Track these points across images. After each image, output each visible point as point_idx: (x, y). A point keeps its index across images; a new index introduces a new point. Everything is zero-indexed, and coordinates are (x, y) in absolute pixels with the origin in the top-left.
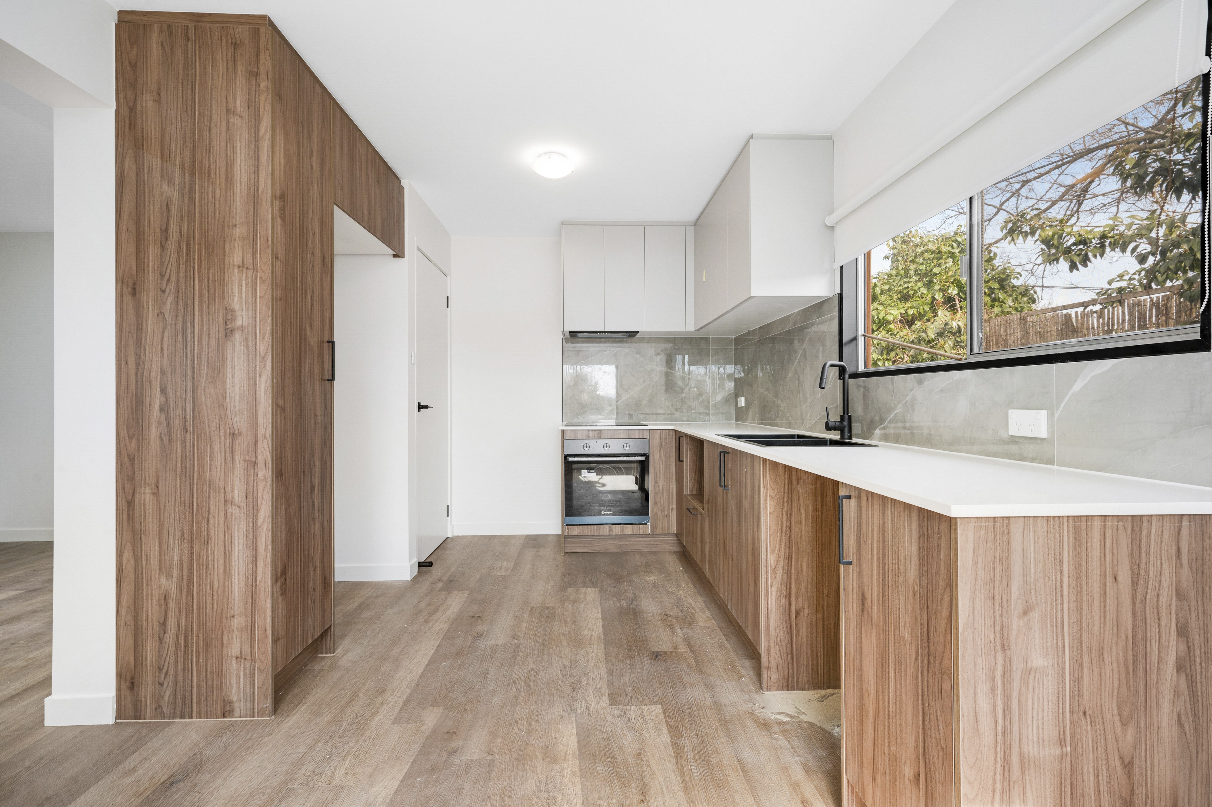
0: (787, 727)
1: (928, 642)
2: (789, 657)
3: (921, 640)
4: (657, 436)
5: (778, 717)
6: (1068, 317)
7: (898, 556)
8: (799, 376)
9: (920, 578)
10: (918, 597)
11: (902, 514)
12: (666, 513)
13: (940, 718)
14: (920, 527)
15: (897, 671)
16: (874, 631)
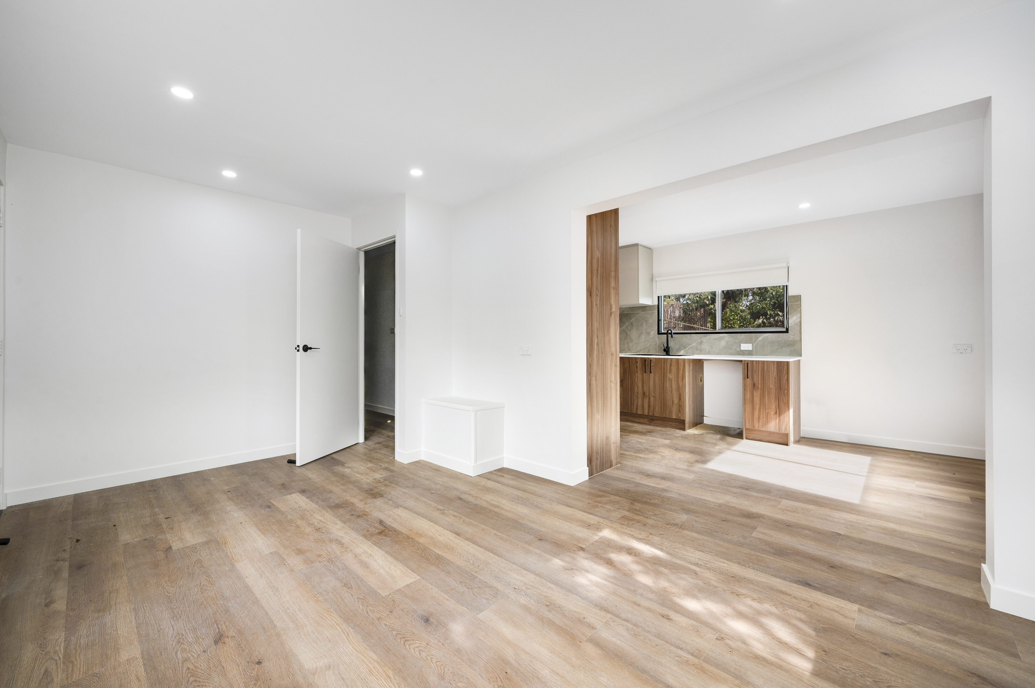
3: (778, 386)
7: (769, 373)
10: (776, 378)
11: (771, 364)
14: (777, 365)
15: (769, 395)
16: (759, 390)
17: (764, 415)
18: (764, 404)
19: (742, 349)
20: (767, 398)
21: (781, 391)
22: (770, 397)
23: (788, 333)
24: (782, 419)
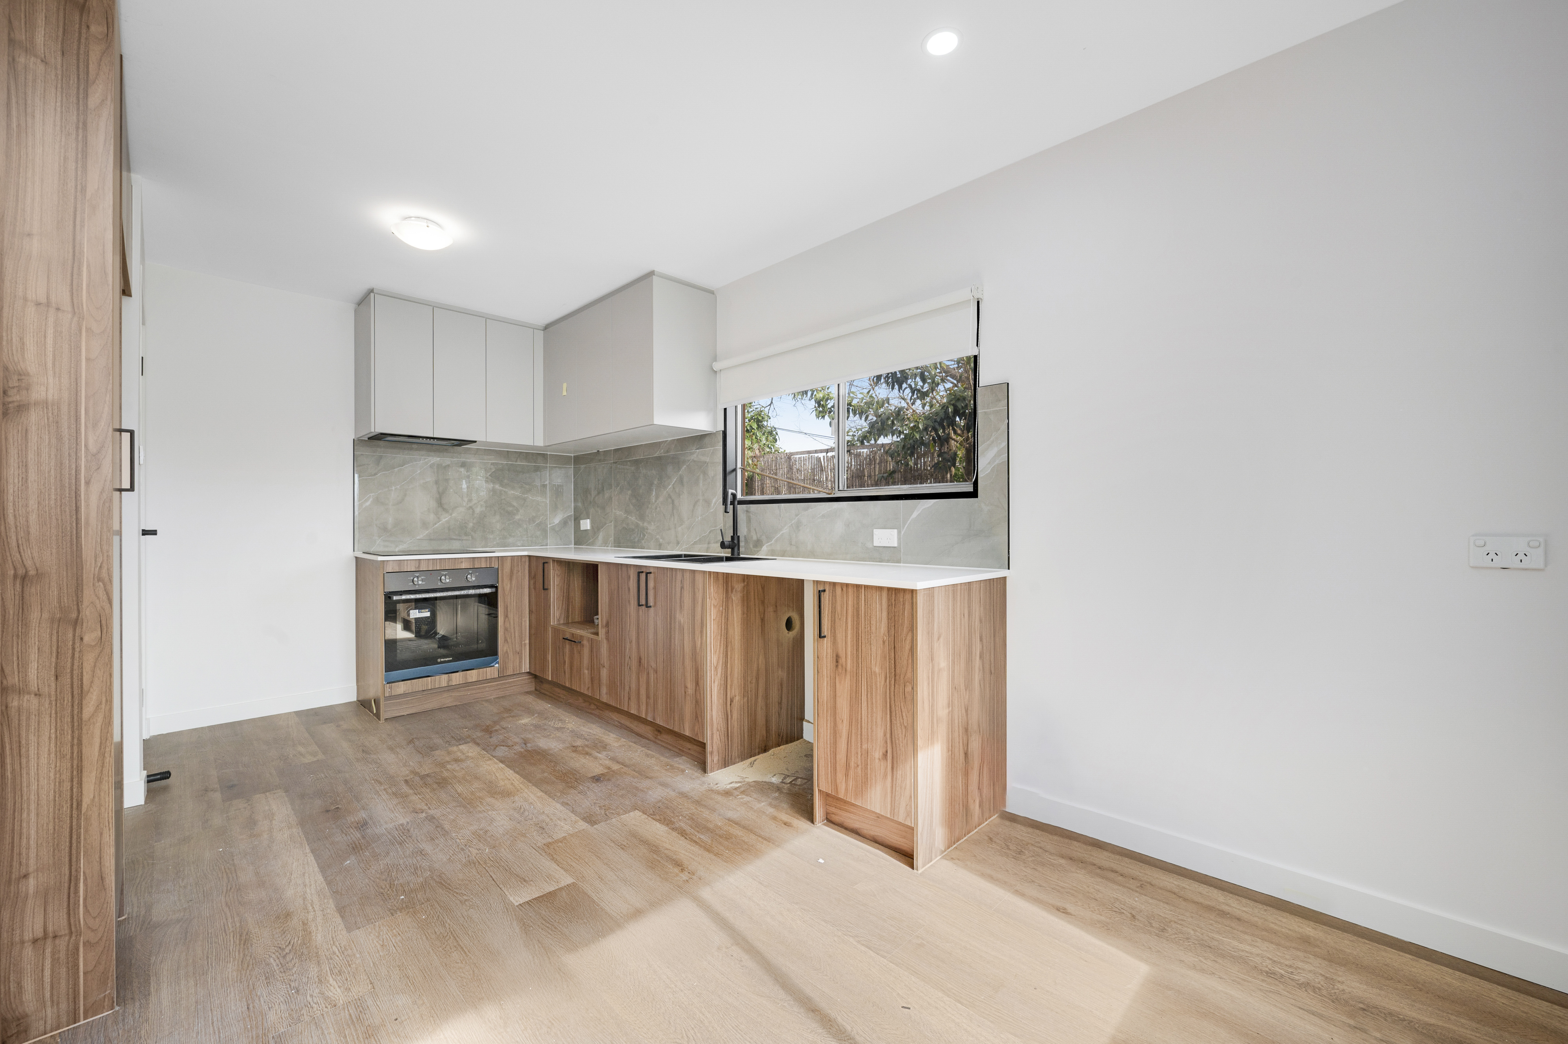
0: (742, 789)
1: (895, 668)
2: (726, 739)
3: (889, 669)
4: (508, 565)
5: (731, 785)
6: (819, 459)
7: (870, 622)
8: (673, 501)
9: (889, 631)
10: (887, 643)
11: (874, 595)
12: (518, 649)
13: (903, 709)
14: (889, 600)
15: (869, 695)
16: (848, 677)
17: (859, 757)
18: (859, 722)
19: (876, 543)
20: (864, 705)
21: (896, 686)
22: (872, 703)
23: (977, 497)
24: (898, 777)
